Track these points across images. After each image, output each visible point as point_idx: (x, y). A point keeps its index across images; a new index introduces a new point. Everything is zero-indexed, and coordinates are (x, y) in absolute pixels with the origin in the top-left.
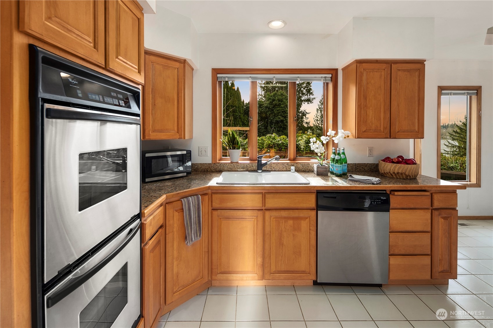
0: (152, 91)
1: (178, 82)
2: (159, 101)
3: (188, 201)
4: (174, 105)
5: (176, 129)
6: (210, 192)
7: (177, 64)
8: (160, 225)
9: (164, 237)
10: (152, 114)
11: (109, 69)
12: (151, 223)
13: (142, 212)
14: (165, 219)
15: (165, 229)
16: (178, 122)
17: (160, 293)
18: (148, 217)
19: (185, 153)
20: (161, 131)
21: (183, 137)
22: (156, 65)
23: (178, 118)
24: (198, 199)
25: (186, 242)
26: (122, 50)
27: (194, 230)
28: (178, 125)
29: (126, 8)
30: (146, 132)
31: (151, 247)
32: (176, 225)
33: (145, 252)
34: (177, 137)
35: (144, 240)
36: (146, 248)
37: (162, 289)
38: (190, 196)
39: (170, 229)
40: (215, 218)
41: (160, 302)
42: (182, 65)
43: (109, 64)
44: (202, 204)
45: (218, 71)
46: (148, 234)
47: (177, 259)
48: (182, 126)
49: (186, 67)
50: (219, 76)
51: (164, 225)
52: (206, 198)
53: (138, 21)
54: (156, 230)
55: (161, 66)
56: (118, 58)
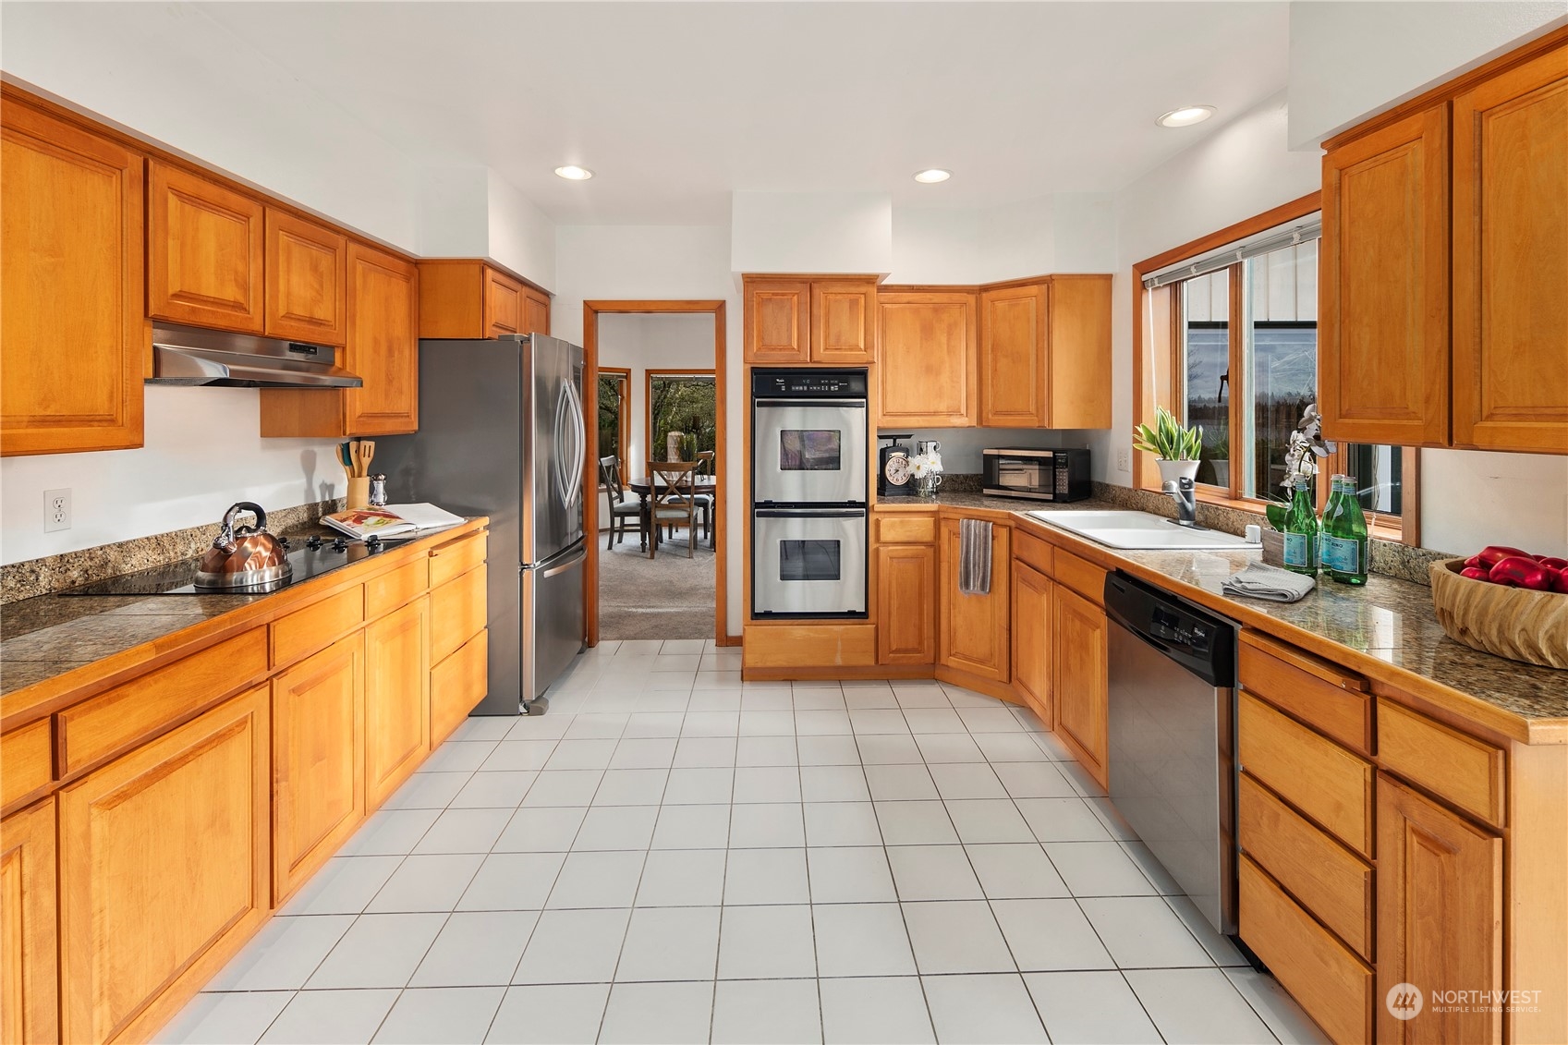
1: (1037, 322)
2: (1003, 363)
3: (968, 526)
4: (1029, 366)
5: (1032, 409)
6: (1012, 524)
7: (1034, 289)
8: (921, 540)
9: (932, 562)
10: (993, 386)
11: (815, 362)
12: (892, 526)
13: (870, 504)
14: (935, 537)
15: (935, 552)
16: (1037, 396)
17: (920, 629)
18: (886, 515)
19: (1050, 454)
20: (1007, 413)
21: (1046, 425)
22: (999, 305)
23: (1037, 388)
24: (986, 529)
25: (961, 588)
26: (832, 341)
27: (975, 575)
28: (1037, 402)
29: (839, 297)
30: (984, 414)
31: (894, 554)
32: (953, 554)
33: (877, 550)
34: (1034, 423)
35: (878, 539)
36: (881, 548)
37: (928, 631)
38: (976, 519)
39: (944, 556)
40: (1014, 574)
41: (921, 643)
42: (1045, 287)
43: (815, 359)
44: (993, 539)
45: (1142, 268)
46: (887, 535)
47: (954, 609)
48: (1045, 403)
49: (1057, 286)
50: (1144, 278)
51: (935, 545)
52: (1004, 533)
53: (863, 296)
54: (905, 539)
55: (1007, 303)
56: (826, 349)
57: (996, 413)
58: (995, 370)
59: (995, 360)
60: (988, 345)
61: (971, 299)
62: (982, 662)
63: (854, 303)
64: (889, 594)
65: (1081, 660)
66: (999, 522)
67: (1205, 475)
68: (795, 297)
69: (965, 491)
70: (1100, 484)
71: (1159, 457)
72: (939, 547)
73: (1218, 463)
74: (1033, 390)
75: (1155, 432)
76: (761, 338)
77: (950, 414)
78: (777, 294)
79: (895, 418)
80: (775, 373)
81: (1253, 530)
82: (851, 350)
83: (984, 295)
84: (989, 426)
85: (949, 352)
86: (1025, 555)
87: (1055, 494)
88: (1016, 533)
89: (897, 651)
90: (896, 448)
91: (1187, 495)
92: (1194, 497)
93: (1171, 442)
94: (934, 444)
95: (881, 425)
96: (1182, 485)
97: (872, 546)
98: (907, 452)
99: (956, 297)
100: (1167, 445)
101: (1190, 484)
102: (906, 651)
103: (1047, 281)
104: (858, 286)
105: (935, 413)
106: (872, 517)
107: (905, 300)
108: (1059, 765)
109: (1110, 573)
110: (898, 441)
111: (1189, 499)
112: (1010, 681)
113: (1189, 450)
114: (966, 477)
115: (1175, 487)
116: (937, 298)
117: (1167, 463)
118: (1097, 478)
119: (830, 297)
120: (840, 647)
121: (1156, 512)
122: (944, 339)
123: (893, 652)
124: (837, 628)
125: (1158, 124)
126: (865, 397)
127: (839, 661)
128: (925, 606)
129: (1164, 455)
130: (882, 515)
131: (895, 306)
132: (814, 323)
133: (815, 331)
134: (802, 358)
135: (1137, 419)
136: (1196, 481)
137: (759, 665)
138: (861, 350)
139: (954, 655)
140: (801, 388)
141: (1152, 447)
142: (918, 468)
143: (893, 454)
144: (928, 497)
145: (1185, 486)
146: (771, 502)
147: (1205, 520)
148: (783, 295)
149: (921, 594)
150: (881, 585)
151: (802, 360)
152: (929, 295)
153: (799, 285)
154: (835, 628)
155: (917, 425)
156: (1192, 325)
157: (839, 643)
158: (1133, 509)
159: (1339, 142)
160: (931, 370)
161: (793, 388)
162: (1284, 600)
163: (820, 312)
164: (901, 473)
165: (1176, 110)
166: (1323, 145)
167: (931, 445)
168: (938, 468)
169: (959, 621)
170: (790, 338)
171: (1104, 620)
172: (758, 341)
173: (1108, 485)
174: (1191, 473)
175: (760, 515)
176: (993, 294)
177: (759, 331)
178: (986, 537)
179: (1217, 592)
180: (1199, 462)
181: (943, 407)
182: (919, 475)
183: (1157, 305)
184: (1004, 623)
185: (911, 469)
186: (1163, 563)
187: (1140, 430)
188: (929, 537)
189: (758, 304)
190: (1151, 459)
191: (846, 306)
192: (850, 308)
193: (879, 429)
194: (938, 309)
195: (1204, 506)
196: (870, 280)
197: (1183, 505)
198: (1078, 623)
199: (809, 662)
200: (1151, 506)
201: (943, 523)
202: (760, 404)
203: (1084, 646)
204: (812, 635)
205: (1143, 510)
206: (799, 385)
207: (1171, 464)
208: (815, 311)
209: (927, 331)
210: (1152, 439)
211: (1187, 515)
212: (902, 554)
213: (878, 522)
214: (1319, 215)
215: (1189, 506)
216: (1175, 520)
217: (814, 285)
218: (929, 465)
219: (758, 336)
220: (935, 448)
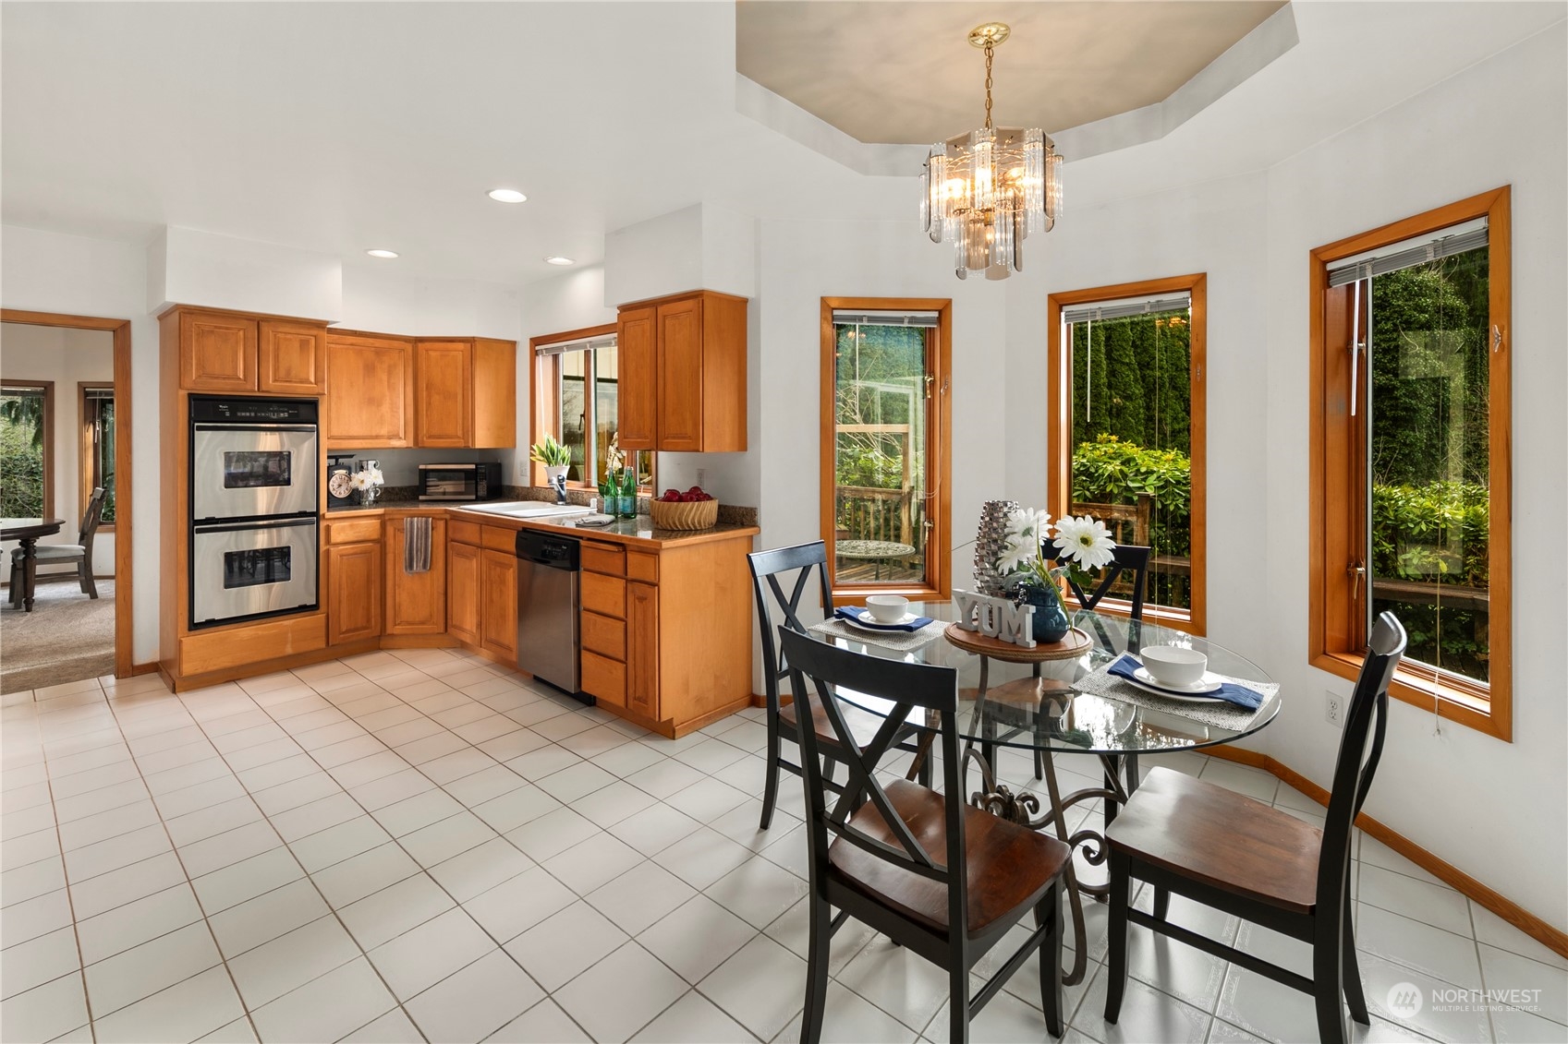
0: (427, 388)
1: (463, 370)
2: (436, 399)
3: (412, 523)
4: (457, 401)
5: (460, 433)
6: (448, 516)
7: (461, 346)
8: (369, 538)
9: (379, 554)
10: (427, 415)
11: (263, 392)
12: (343, 529)
13: (321, 513)
14: (381, 535)
15: (381, 547)
16: (463, 424)
17: (368, 610)
18: (336, 521)
19: (473, 467)
20: (440, 437)
21: (470, 445)
22: (432, 353)
23: (463, 418)
24: (427, 523)
25: (406, 570)
26: (282, 373)
27: (417, 558)
28: (463, 430)
29: (289, 336)
30: (420, 438)
31: (344, 552)
32: (398, 546)
33: (328, 552)
34: (461, 444)
35: (328, 541)
36: (332, 549)
37: (375, 610)
38: (418, 517)
39: (390, 549)
40: (450, 552)
41: (369, 621)
42: (469, 345)
43: (264, 387)
44: (432, 529)
45: (536, 342)
46: (335, 537)
47: (399, 587)
48: (469, 430)
49: (479, 347)
50: (537, 348)
51: (381, 542)
52: (441, 524)
53: (313, 339)
54: (356, 539)
55: (438, 353)
56: (275, 381)
57: (430, 437)
58: (429, 404)
59: (429, 396)
60: (423, 385)
61: (409, 347)
62: (423, 623)
63: (304, 345)
64: (340, 585)
65: (501, 591)
66: (437, 517)
67: (573, 475)
68: (241, 333)
69: (400, 500)
70: (508, 486)
71: (547, 465)
72: (385, 542)
73: (580, 468)
74: (460, 421)
75: (544, 449)
76: (200, 365)
77: (390, 438)
78: (220, 328)
79: (339, 441)
80: (217, 400)
81: (594, 501)
82: (301, 382)
83: (420, 345)
84: (423, 447)
85: (389, 387)
86: (458, 536)
87: (477, 497)
88: (450, 523)
89: (347, 632)
90: (338, 466)
91: (562, 486)
92: (566, 488)
93: (553, 455)
94: (374, 462)
95: (330, 447)
96: (559, 481)
97: (323, 548)
98: (349, 469)
99: (396, 344)
100: (550, 457)
101: (563, 479)
102: (356, 629)
103: (471, 341)
104: (309, 329)
105: (377, 437)
106: (323, 524)
107: (349, 342)
108: (486, 668)
109: (518, 532)
110: (341, 460)
111: (563, 489)
112: (446, 630)
113: (564, 460)
114: (401, 489)
115: (555, 481)
116: (378, 343)
117: (551, 468)
118: (506, 482)
119: (279, 335)
120: (290, 639)
121: (545, 500)
122: (385, 377)
123: (343, 633)
124: (288, 622)
125: (545, 260)
126: (316, 422)
127: (289, 650)
128: (373, 591)
129: (549, 463)
130: (332, 521)
131: (338, 346)
132: (262, 358)
133: (263, 364)
134: (249, 387)
135: (533, 441)
136: (568, 478)
137: (200, 671)
138: (311, 383)
139: (399, 624)
140: (248, 414)
141: (542, 458)
142: (362, 482)
143: (336, 472)
144: (370, 506)
145: (560, 481)
146: (213, 518)
147: (573, 500)
148: (227, 329)
149: (369, 581)
150: (331, 580)
151: (251, 389)
152: (371, 340)
153: (246, 321)
154: (286, 623)
155: (360, 446)
156: (566, 378)
157: (290, 635)
158: (530, 500)
159: (625, 309)
160: (373, 402)
161: (239, 414)
162: (601, 525)
163: (269, 347)
164: (343, 488)
165: (555, 257)
166: (618, 308)
167: (371, 463)
168: (380, 481)
169: (403, 597)
170: (236, 368)
171: (514, 560)
172: (197, 369)
173: (514, 487)
174: (565, 473)
175: (200, 531)
176: (428, 345)
177: (198, 359)
178: (427, 529)
179: (573, 526)
180: (569, 467)
181: (384, 432)
182: (363, 488)
183: (544, 364)
184: (441, 590)
185: (355, 483)
186: (550, 520)
187: (535, 447)
188: (375, 536)
189: (198, 334)
190: (542, 466)
191: (297, 345)
192: (301, 346)
193: (329, 450)
194: (379, 352)
195: (571, 493)
196: (320, 325)
197: (559, 492)
198: (498, 569)
199: (258, 658)
200: (541, 497)
201: (388, 523)
202: (200, 428)
203: (503, 582)
204: (260, 633)
205: (537, 500)
206: (246, 411)
207: (554, 468)
208: (263, 346)
209: (370, 369)
210: (542, 454)
211: (561, 498)
212: (352, 551)
213: (328, 528)
214: (616, 335)
215: (563, 493)
216: (555, 503)
217: (262, 324)
218: (372, 478)
219: (197, 364)
220: (375, 465)
